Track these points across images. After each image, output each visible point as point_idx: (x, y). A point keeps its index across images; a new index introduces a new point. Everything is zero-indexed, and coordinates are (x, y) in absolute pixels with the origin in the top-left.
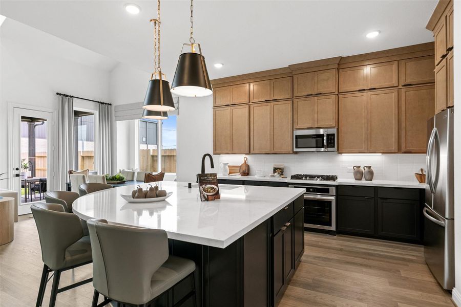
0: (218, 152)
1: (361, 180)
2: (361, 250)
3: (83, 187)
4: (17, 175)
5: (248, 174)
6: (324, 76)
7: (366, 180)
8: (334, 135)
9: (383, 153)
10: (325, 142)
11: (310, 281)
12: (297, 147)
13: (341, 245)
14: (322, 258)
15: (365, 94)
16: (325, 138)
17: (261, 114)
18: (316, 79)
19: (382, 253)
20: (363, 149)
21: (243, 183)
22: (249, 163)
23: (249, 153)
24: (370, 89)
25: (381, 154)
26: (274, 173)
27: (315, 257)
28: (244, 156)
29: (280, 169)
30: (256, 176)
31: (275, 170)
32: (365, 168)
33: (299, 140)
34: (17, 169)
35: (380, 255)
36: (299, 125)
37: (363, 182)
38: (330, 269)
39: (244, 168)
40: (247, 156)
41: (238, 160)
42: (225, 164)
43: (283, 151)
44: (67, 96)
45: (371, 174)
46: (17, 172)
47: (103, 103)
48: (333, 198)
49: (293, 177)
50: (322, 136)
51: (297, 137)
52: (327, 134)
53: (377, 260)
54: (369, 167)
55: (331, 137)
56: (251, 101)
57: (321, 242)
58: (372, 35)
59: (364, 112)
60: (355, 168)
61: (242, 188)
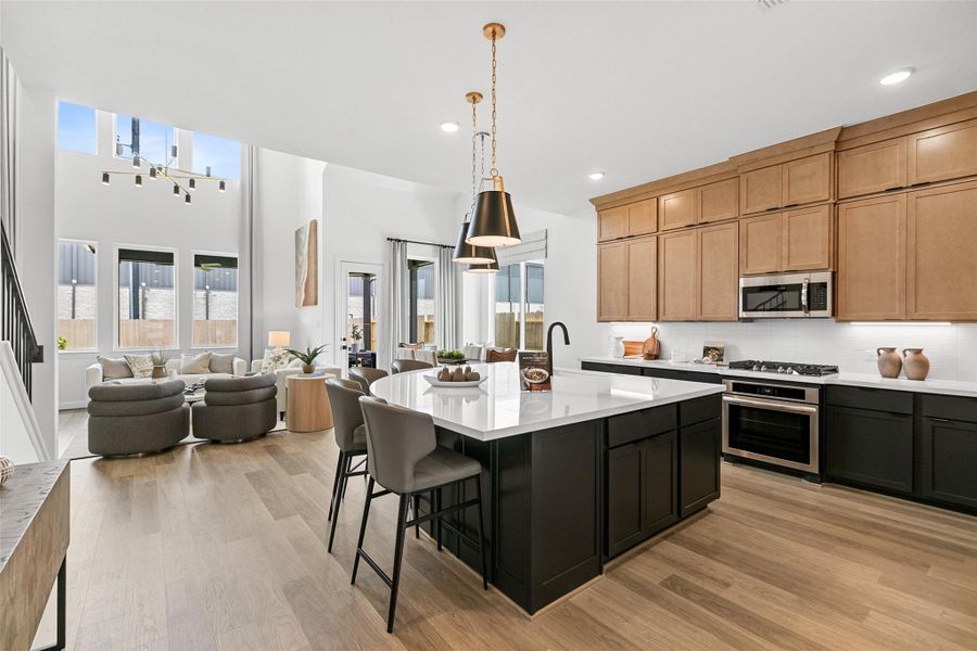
0: (604, 318)
1: (896, 377)
2: (862, 516)
3: (396, 365)
4: (345, 348)
5: (657, 357)
6: (802, 169)
7: (909, 379)
8: (824, 285)
9: (954, 321)
10: (804, 298)
11: (709, 542)
12: (745, 309)
13: (821, 502)
14: (761, 514)
15: (902, 196)
16: (804, 291)
17: (680, 250)
18: (786, 177)
19: (911, 530)
20: (897, 312)
21: (642, 371)
22: (661, 337)
23: (657, 320)
24: (914, 186)
25: (949, 324)
26: (704, 356)
27: (744, 511)
28: (652, 325)
29: (716, 349)
30: (670, 361)
31: (707, 351)
32: (908, 353)
33: (750, 296)
34: (344, 340)
35: (903, 532)
36: (750, 268)
37: (903, 383)
38: (765, 533)
39: (650, 347)
40: (657, 325)
41: (641, 331)
42: (618, 339)
43: (719, 316)
44: (399, 241)
45: (922, 367)
46: (344, 344)
47: (445, 247)
48: (814, 409)
49: (733, 366)
50: (798, 287)
51: (747, 291)
52: (809, 285)
53: (890, 540)
54: (918, 352)
55: (816, 290)
56: (662, 228)
57: (779, 490)
58: (895, 79)
59: (900, 234)
60: (881, 351)
61: (647, 381)
